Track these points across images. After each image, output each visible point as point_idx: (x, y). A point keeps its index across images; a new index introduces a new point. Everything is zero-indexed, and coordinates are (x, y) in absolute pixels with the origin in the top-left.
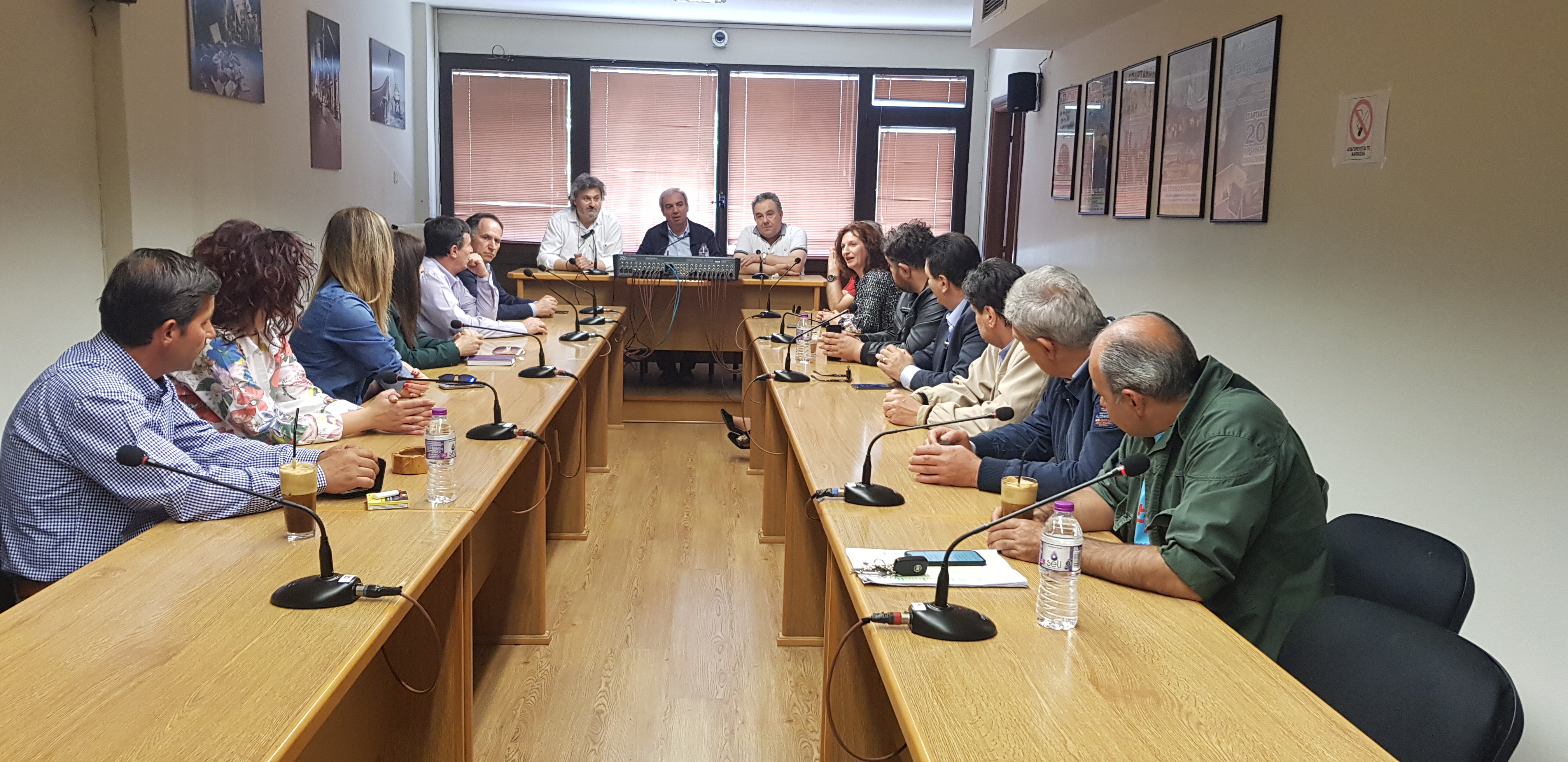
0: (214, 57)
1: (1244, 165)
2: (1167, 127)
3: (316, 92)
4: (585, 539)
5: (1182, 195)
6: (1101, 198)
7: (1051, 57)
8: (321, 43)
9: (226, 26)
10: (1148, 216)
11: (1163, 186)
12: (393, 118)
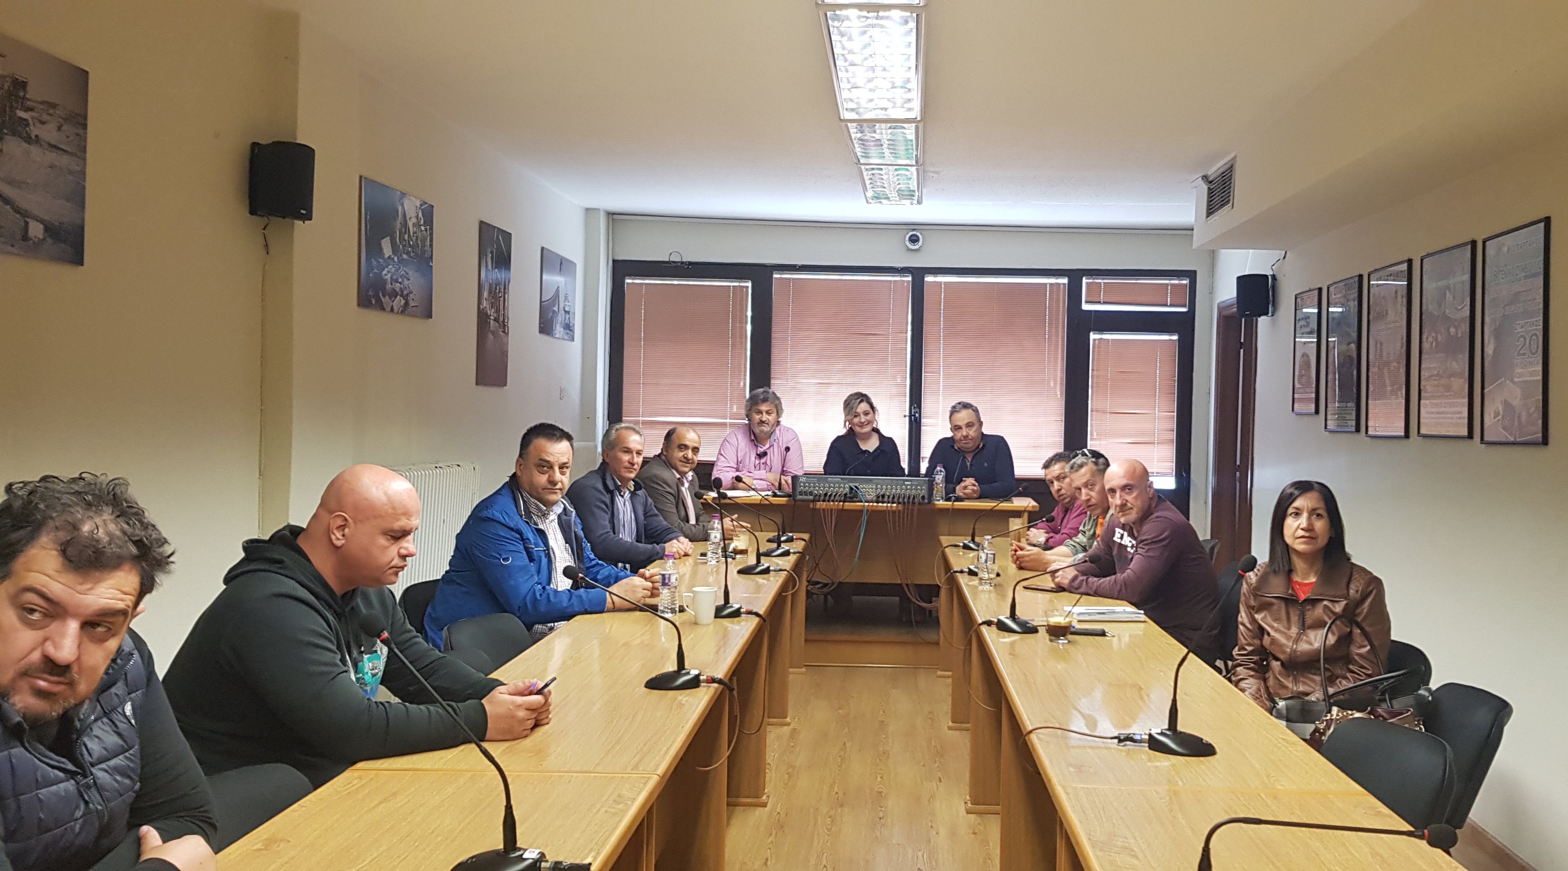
0: (384, 272)
1: (1516, 380)
2: (1424, 337)
3: (485, 305)
4: (764, 805)
5: (1447, 413)
6: (1351, 414)
7: (1284, 257)
8: (492, 253)
9: (398, 240)
10: (1407, 435)
11: (1422, 402)
12: (562, 330)
